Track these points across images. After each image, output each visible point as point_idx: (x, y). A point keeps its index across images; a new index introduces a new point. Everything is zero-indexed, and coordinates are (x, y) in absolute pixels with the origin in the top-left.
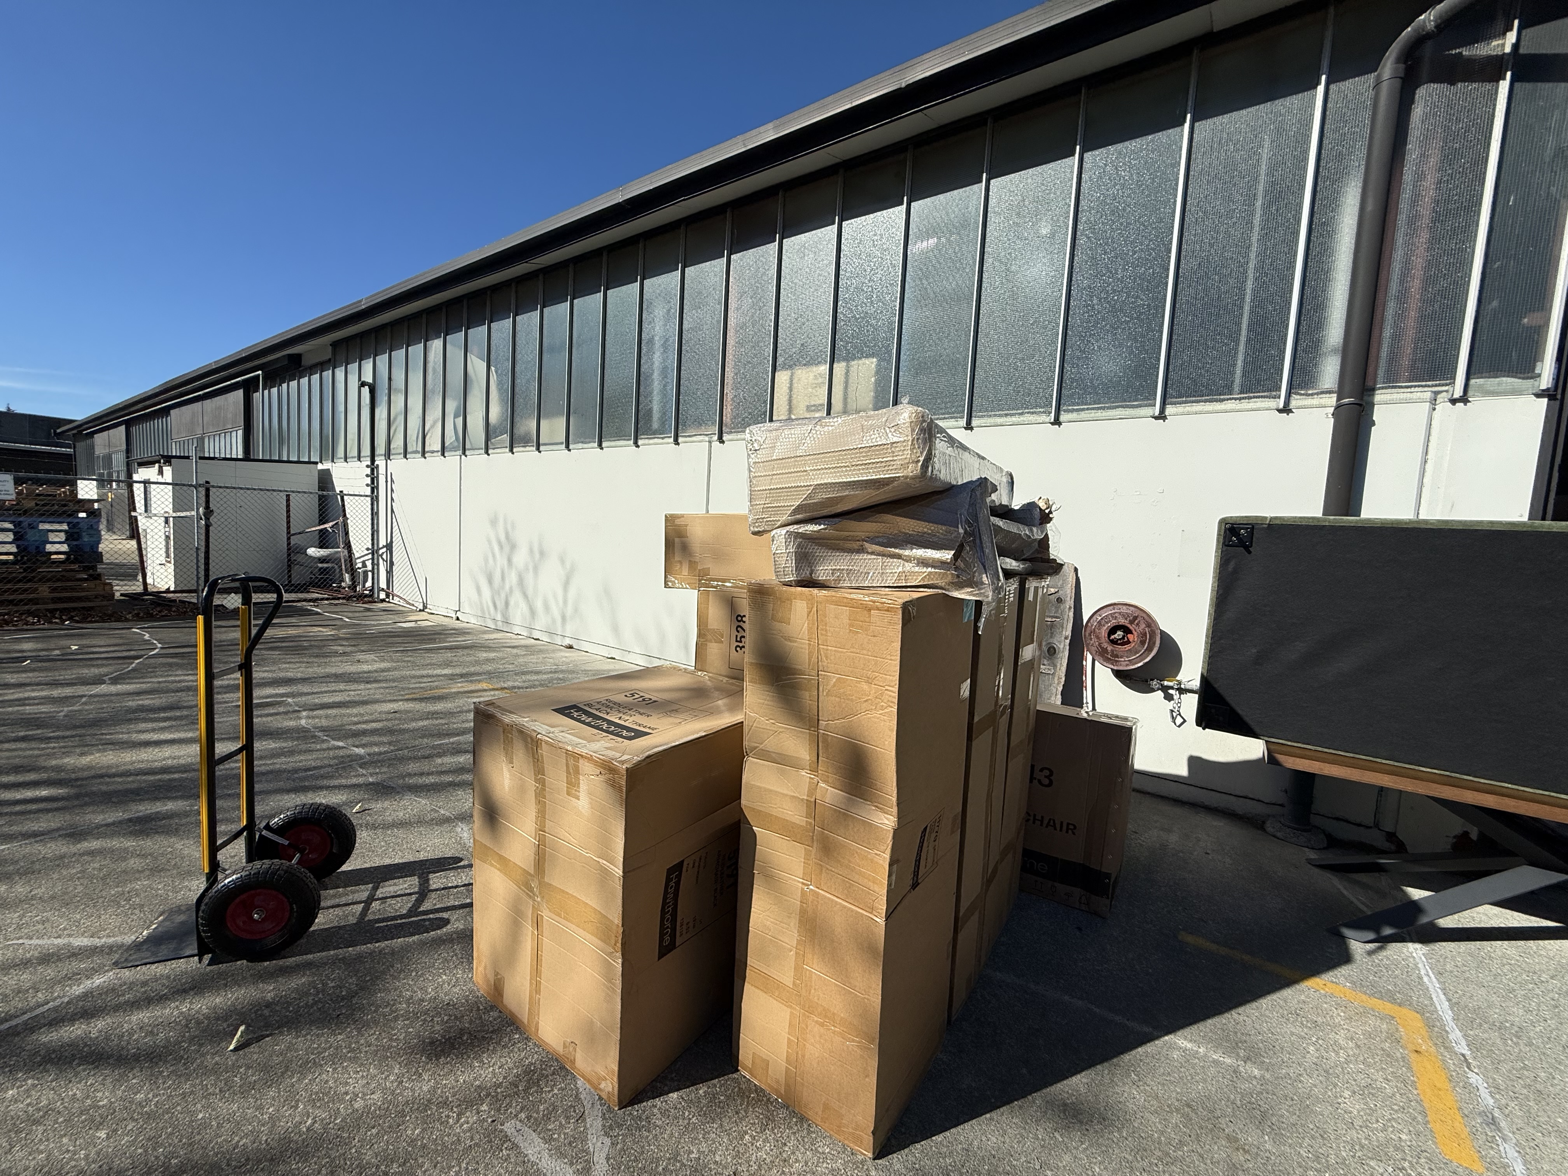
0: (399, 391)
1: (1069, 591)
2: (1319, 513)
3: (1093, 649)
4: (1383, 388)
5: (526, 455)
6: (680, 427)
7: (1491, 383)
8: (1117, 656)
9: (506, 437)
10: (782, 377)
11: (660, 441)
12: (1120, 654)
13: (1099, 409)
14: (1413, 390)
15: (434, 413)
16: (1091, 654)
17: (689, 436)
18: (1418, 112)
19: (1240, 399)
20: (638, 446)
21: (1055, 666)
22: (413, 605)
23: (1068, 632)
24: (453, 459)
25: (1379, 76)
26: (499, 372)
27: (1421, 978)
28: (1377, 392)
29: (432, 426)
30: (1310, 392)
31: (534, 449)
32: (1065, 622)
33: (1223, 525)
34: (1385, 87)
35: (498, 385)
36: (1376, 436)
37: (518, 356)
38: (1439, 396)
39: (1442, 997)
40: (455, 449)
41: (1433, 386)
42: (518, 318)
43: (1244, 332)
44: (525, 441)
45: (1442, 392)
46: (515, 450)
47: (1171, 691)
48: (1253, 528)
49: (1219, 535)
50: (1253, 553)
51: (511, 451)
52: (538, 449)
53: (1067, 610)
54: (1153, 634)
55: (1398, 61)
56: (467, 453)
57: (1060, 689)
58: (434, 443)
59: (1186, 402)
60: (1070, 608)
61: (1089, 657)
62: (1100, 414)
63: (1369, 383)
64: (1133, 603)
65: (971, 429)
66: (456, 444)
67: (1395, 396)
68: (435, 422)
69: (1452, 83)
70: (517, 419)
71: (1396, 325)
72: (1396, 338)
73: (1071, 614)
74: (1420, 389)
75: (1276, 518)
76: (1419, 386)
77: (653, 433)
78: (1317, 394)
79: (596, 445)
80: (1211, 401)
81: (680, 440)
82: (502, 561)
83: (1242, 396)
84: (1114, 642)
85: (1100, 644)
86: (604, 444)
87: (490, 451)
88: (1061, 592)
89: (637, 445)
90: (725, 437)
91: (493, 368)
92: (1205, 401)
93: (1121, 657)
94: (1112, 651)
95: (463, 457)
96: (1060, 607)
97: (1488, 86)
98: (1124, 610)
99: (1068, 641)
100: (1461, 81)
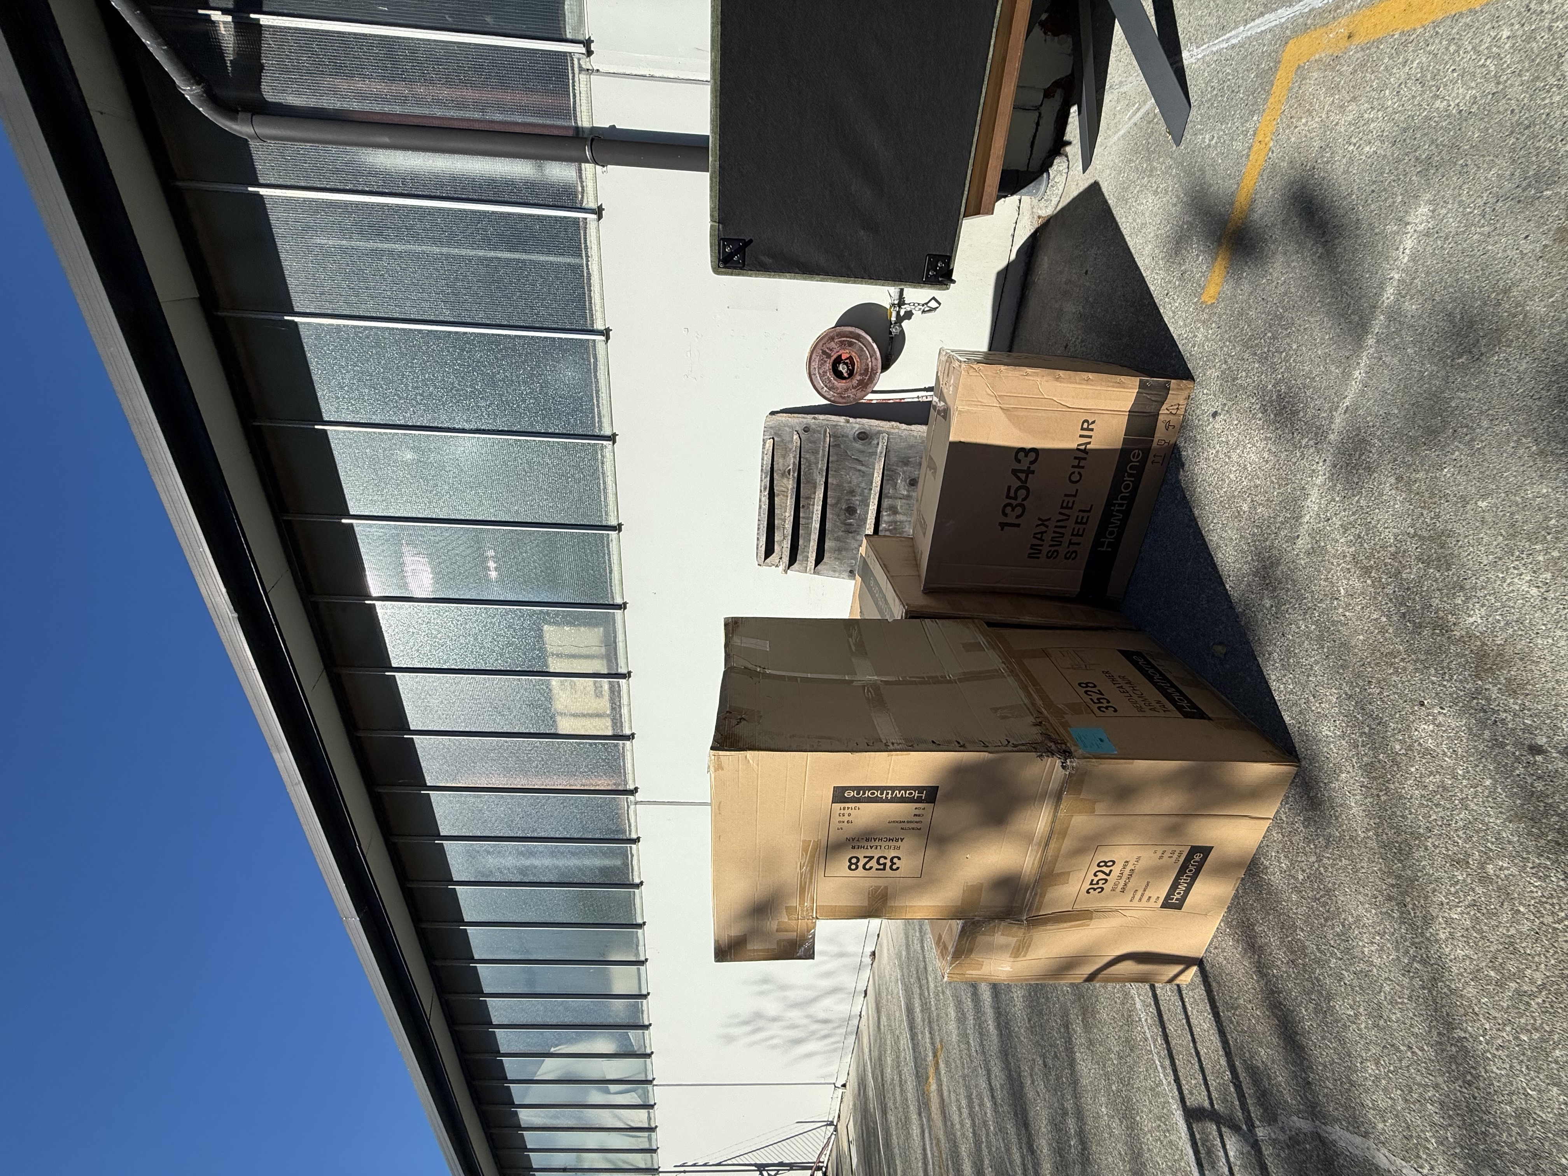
0: (579, 1160)
1: (796, 420)
2: (706, 176)
3: (859, 394)
4: (576, 120)
5: (652, 1010)
6: (621, 837)
7: (570, 19)
8: (867, 370)
9: (632, 1033)
10: (565, 726)
11: (635, 858)
12: (864, 367)
13: (598, 397)
14: (577, 92)
15: (606, 1118)
16: (865, 396)
17: (630, 826)
18: (292, 100)
19: (587, 256)
20: (642, 883)
21: (879, 432)
22: (830, 1138)
23: (842, 419)
24: (657, 1095)
25: (252, 137)
26: (557, 1042)
27: (1233, 47)
28: (580, 124)
29: (620, 1119)
30: (580, 189)
31: (645, 1001)
32: (831, 423)
33: (720, 270)
34: (261, 131)
35: (571, 1043)
36: (624, 124)
37: (539, 1020)
38: (584, 66)
39: (1257, 21)
40: (646, 1093)
41: (573, 73)
42: (495, 1021)
43: (516, 256)
44: (638, 1011)
45: (579, 63)
46: (646, 1023)
47: (902, 313)
48: (724, 240)
49: (731, 274)
50: (751, 237)
51: (647, 1027)
52: (645, 996)
53: (817, 422)
54: (840, 335)
55: (234, 119)
56: (650, 1078)
57: (904, 426)
58: (639, 1118)
59: (591, 310)
60: (814, 418)
61: (870, 396)
62: (603, 395)
63: (571, 133)
64: (807, 354)
65: (620, 525)
66: (640, 1091)
67: (584, 108)
68: (616, 1116)
69: (261, 68)
70: (611, 1021)
71: (512, 111)
72: (523, 110)
73: (821, 417)
74: (577, 84)
75: (712, 216)
76: (574, 86)
77: (626, 866)
78: (582, 182)
79: (640, 931)
80: (590, 286)
81: (634, 836)
82: (774, 1029)
83: (584, 255)
84: (851, 373)
85: (854, 388)
86: (640, 921)
87: (648, 1051)
88: (797, 428)
89: (639, 885)
90: (631, 787)
91: (553, 1050)
92: (590, 291)
93: (868, 365)
94: (861, 375)
95: (655, 1082)
96: (814, 429)
97: (266, 34)
98: (815, 364)
99: (851, 420)
100: (260, 59)
